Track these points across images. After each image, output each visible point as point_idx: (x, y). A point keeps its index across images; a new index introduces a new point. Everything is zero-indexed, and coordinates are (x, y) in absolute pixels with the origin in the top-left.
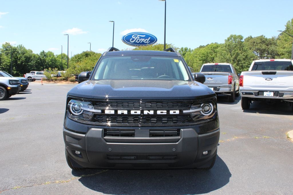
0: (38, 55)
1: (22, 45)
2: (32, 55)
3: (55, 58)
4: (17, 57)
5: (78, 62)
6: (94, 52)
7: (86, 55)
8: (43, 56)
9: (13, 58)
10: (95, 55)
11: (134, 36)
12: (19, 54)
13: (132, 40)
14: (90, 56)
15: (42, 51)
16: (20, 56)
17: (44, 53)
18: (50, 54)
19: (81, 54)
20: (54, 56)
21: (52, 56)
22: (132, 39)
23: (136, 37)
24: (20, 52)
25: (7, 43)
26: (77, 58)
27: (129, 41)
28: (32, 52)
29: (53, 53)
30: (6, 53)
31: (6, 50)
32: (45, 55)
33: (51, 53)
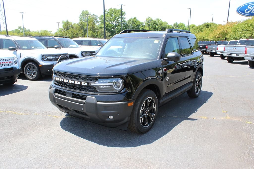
0: (172, 26)
1: (159, 18)
2: (167, 26)
3: (185, 28)
4: (156, 28)
5: (199, 32)
6: (214, 23)
7: (207, 26)
8: (176, 26)
9: (153, 29)
10: (215, 26)
11: (250, 7)
12: (158, 25)
13: (247, 11)
14: (210, 26)
15: (175, 23)
16: (158, 27)
17: (176, 24)
18: (181, 25)
19: (202, 25)
20: (185, 26)
21: (183, 27)
22: (247, 9)
23: (252, 8)
24: (158, 24)
25: (149, 17)
26: (199, 29)
27: (244, 12)
28: (167, 23)
29: (185, 24)
30: (148, 25)
31: (149, 22)
32: (177, 26)
33: (183, 24)
